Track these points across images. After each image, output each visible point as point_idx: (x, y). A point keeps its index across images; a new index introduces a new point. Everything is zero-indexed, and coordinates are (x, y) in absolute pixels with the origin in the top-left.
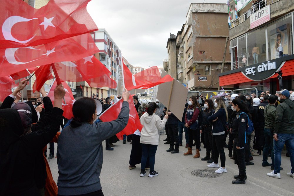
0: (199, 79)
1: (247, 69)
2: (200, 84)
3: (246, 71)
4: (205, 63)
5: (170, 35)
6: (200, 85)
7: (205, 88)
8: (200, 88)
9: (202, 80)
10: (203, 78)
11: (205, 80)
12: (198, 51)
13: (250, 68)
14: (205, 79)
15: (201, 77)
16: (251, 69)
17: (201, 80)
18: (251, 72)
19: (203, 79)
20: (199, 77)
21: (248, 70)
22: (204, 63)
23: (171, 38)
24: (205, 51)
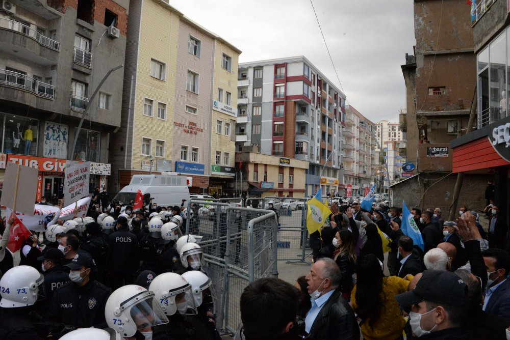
0: (429, 152)
1: (495, 129)
2: (431, 163)
3: (494, 136)
4: (444, 114)
5: (407, 59)
6: (431, 168)
7: (444, 174)
8: (430, 173)
9: (436, 155)
10: (438, 150)
11: (443, 155)
12: (429, 88)
13: (501, 127)
14: (444, 153)
15: (434, 149)
16: (502, 130)
17: (433, 154)
18: (502, 137)
19: (438, 153)
20: (428, 148)
21: (497, 133)
22: (441, 114)
23: (409, 63)
24: (446, 86)
